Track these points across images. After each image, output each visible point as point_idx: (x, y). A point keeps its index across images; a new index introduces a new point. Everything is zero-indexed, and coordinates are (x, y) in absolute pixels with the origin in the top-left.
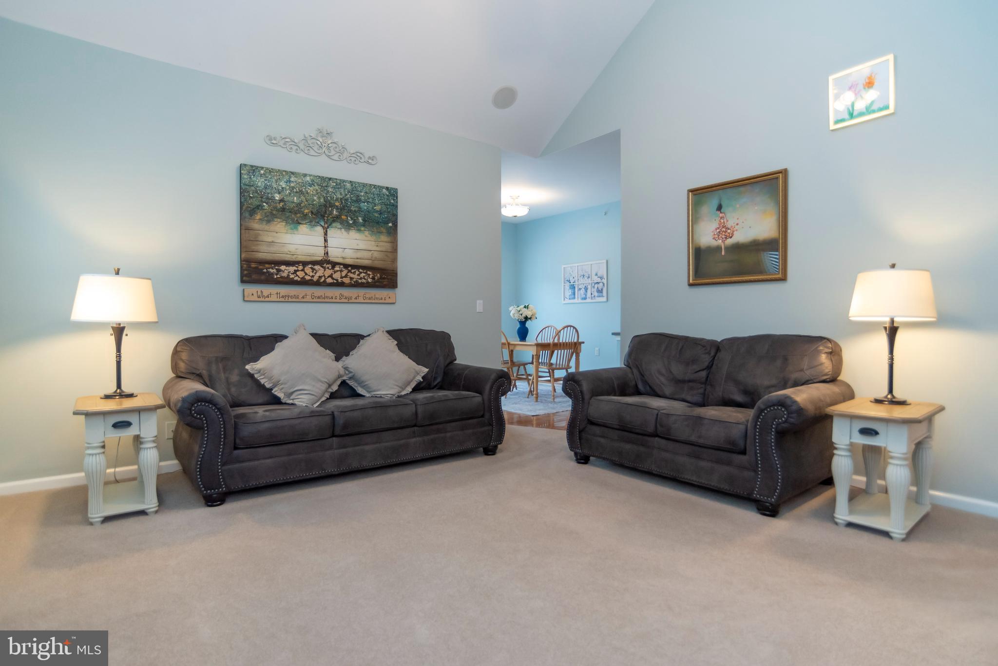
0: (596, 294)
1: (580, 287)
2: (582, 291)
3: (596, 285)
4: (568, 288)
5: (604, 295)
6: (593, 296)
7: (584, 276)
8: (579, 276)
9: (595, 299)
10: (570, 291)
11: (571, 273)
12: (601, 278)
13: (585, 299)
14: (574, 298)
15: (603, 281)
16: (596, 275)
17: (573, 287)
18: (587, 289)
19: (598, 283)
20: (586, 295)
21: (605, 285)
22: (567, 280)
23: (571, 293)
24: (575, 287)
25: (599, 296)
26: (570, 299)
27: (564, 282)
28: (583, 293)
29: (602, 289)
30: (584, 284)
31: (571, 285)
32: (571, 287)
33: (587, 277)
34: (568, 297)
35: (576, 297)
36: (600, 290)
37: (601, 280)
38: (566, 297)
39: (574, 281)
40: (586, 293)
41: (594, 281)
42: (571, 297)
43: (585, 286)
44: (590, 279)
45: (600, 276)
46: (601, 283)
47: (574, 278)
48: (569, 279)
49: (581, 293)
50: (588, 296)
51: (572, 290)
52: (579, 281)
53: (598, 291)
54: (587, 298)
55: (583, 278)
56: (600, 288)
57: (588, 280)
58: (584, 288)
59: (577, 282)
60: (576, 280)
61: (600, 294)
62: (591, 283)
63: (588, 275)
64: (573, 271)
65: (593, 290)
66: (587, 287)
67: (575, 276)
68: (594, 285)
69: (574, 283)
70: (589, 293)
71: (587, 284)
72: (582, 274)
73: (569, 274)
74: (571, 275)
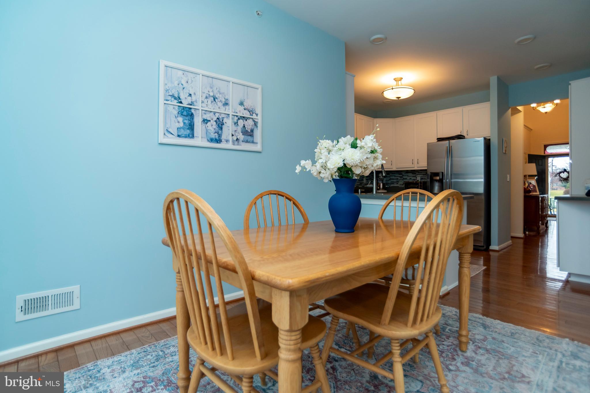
0: (241, 137)
1: (207, 116)
2: (212, 126)
3: (241, 121)
4: (175, 112)
5: (255, 141)
6: (235, 138)
7: (214, 98)
8: (204, 95)
9: (238, 144)
10: (180, 119)
11: (184, 82)
13: (218, 141)
14: (193, 137)
15: (254, 116)
16: (241, 104)
17: (188, 114)
18: (223, 124)
20: (220, 136)
21: (259, 125)
22: (173, 96)
23: (181, 125)
24: (192, 115)
25: (247, 142)
26: (179, 136)
27: (165, 95)
28: (213, 130)
29: (252, 131)
30: (215, 113)
31: (184, 108)
32: (182, 112)
33: (221, 101)
34: (175, 132)
35: (195, 135)
36: (249, 131)
37: (251, 115)
38: (170, 130)
39: (192, 102)
40: (220, 132)
41: (237, 113)
42: (182, 132)
43: (218, 118)
44: (227, 107)
45: (249, 108)
46: (251, 120)
47: (190, 95)
48: (179, 94)
49: (208, 128)
50: (223, 137)
51: (186, 120)
52: (204, 105)
53: (245, 132)
54: (222, 141)
55: (214, 102)
56: (248, 128)
57: (224, 109)
58: (215, 121)
59: (199, 106)
60: (196, 101)
61: (249, 137)
62: (231, 116)
63: (225, 99)
64: (190, 81)
65: (235, 128)
66: (223, 120)
67: (195, 94)
68: (237, 120)
69: (191, 105)
70: (227, 132)
71: (223, 116)
72: (211, 94)
73: (178, 84)
74: (184, 88)
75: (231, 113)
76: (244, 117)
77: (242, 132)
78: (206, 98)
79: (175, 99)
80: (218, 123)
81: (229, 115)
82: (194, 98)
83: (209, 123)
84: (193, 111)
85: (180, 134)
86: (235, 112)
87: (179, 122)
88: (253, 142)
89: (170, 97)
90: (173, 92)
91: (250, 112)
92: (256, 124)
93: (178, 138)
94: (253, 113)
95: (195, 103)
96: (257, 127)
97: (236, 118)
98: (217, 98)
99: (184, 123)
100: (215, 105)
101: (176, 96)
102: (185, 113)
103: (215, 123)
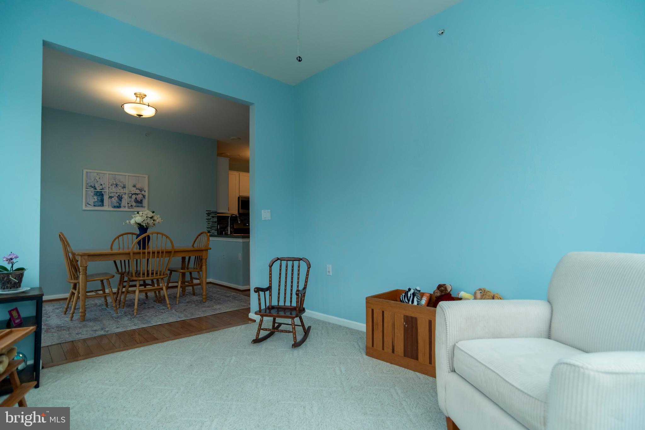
0: (134, 204)
1: (112, 195)
2: (115, 200)
3: (134, 195)
4: (92, 194)
5: (143, 205)
6: (130, 205)
7: (117, 185)
8: (110, 184)
9: (132, 208)
10: (95, 197)
11: (97, 179)
12: (141, 190)
13: (119, 207)
14: (103, 205)
15: (143, 192)
17: (100, 195)
18: (122, 198)
19: (135, 194)
20: (120, 204)
21: (146, 197)
22: (91, 186)
23: (96, 200)
24: (102, 195)
25: (138, 206)
26: (94, 206)
27: (86, 186)
28: (115, 202)
29: (141, 200)
30: (117, 193)
31: (98, 192)
32: (97, 194)
33: (121, 186)
34: (92, 204)
35: (104, 204)
36: (140, 201)
37: (141, 192)
38: (89, 203)
39: (102, 188)
40: (120, 202)
41: (131, 192)
42: (96, 204)
43: (119, 195)
44: (125, 189)
45: (139, 188)
46: (141, 194)
47: (101, 185)
48: (94, 185)
49: (113, 201)
50: (122, 205)
51: (99, 197)
52: (110, 189)
53: (136, 201)
54: (121, 207)
55: (116, 187)
56: (139, 199)
57: (123, 190)
58: (117, 197)
59: (107, 190)
60: (105, 188)
61: (140, 204)
62: (127, 193)
63: (123, 185)
64: (101, 178)
65: (130, 200)
66: (122, 196)
67: (104, 184)
68: (131, 195)
69: (102, 190)
70: (124, 202)
71: (122, 194)
72: (115, 183)
73: (94, 180)
74: (97, 182)
75: (127, 192)
76: (136, 194)
77: (134, 202)
78: (111, 185)
79: (92, 187)
80: (119, 197)
81: (126, 193)
82: (104, 186)
83: (113, 198)
84: (103, 193)
85: (95, 205)
86: (130, 191)
87: (94, 199)
88: (142, 207)
89: (89, 187)
90: (91, 184)
91: (140, 190)
92: (144, 196)
93: (94, 207)
94: (142, 191)
95: (104, 189)
96: (145, 198)
97: (130, 195)
98: (118, 185)
99: (98, 199)
100: (117, 188)
101: (93, 186)
102: (98, 194)
103: (117, 198)
